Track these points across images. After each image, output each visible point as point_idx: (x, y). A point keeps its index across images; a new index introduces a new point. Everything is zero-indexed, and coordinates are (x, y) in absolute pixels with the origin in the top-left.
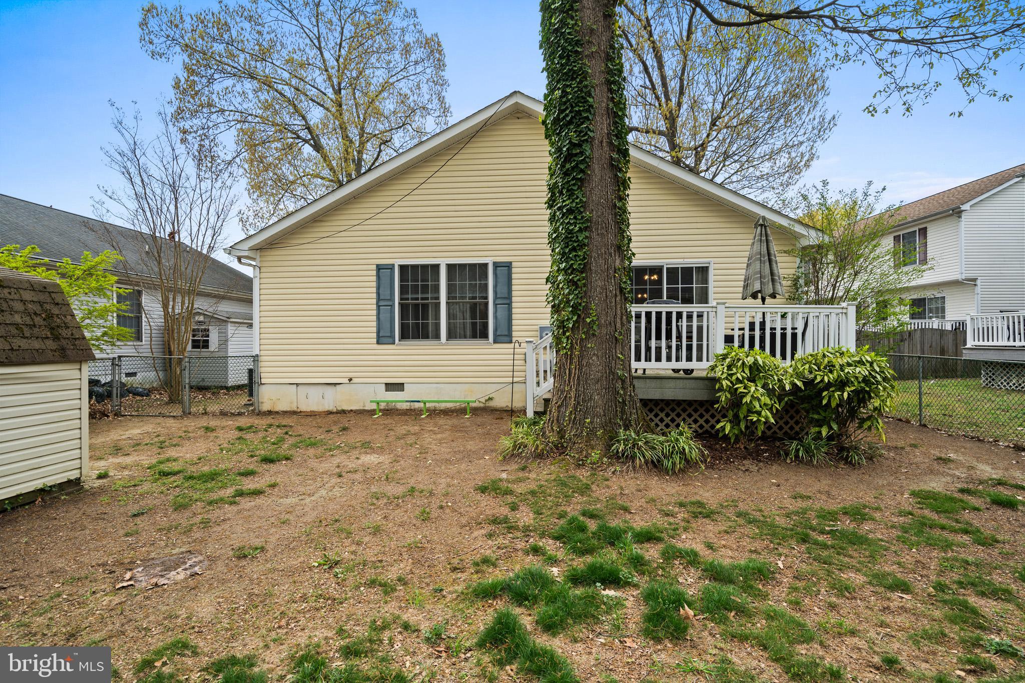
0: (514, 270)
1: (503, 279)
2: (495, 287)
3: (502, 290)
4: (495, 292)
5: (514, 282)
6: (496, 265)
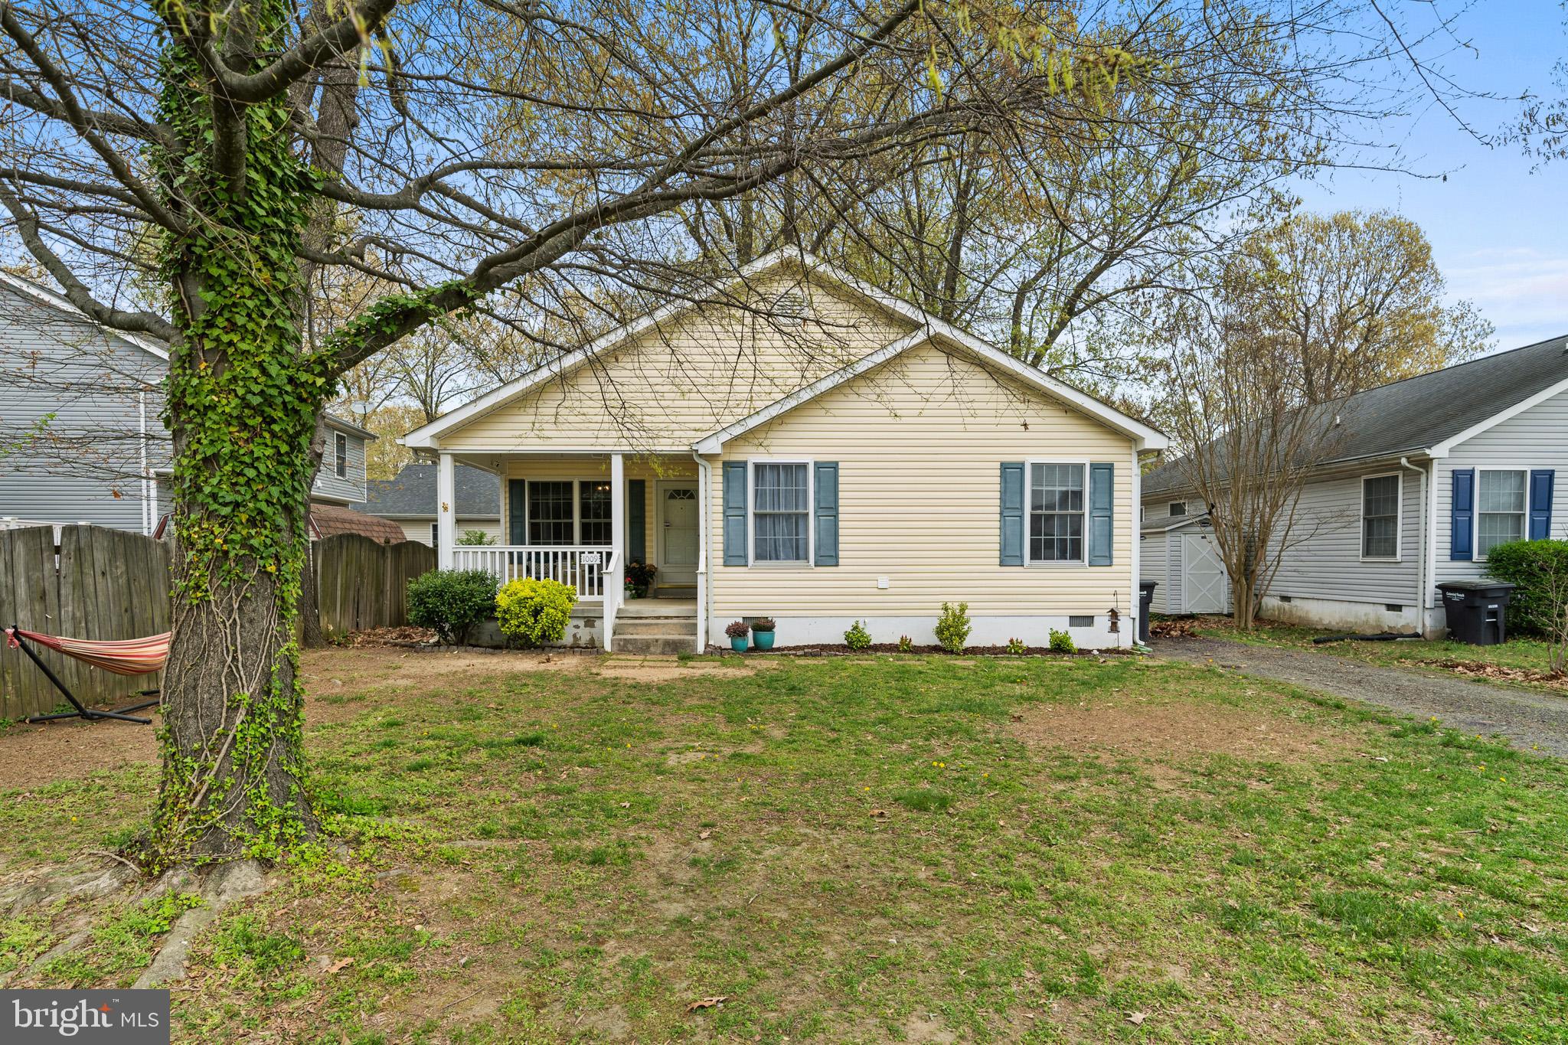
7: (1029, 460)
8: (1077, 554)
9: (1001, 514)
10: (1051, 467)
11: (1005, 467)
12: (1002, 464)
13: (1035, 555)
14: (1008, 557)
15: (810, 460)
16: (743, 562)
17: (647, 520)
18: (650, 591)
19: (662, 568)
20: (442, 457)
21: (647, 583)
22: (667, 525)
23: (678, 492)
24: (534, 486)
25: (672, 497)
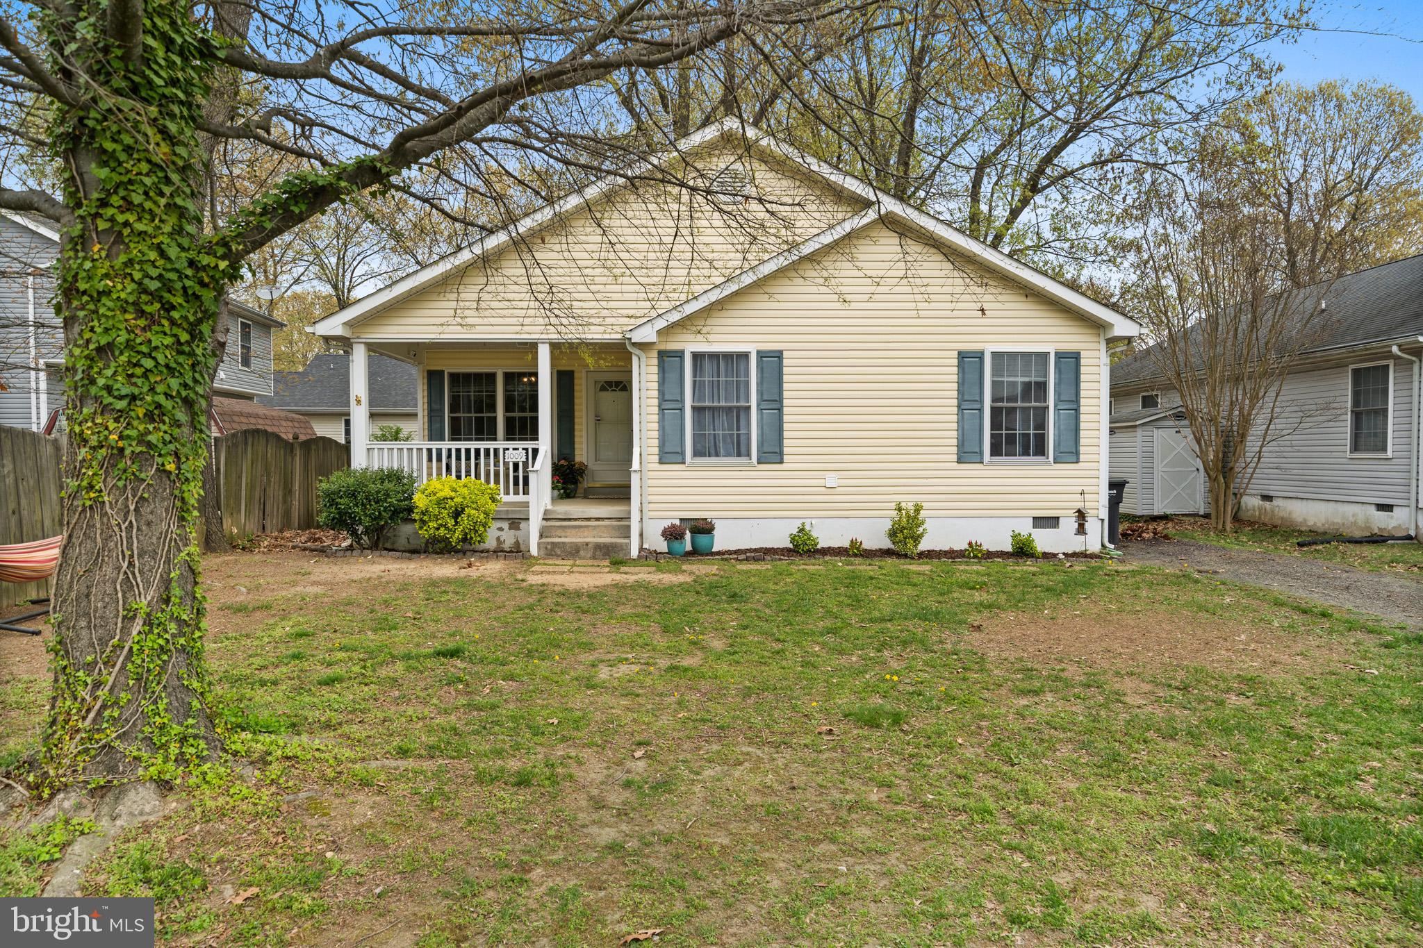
7: (989, 349)
8: (1041, 450)
9: (959, 406)
10: (1013, 356)
11: (962, 356)
12: (960, 353)
13: (996, 451)
14: (967, 453)
15: (752, 349)
16: (679, 459)
17: (576, 414)
18: (580, 491)
19: (592, 465)
20: (355, 346)
21: (576, 482)
22: (598, 419)
23: (609, 384)
24: (454, 377)
25: (603, 389)
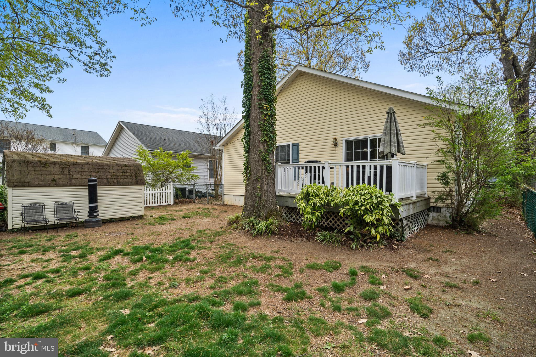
0: (300, 147)
1: (295, 151)
2: (293, 155)
3: (295, 156)
4: (293, 157)
5: (300, 152)
6: (293, 145)
